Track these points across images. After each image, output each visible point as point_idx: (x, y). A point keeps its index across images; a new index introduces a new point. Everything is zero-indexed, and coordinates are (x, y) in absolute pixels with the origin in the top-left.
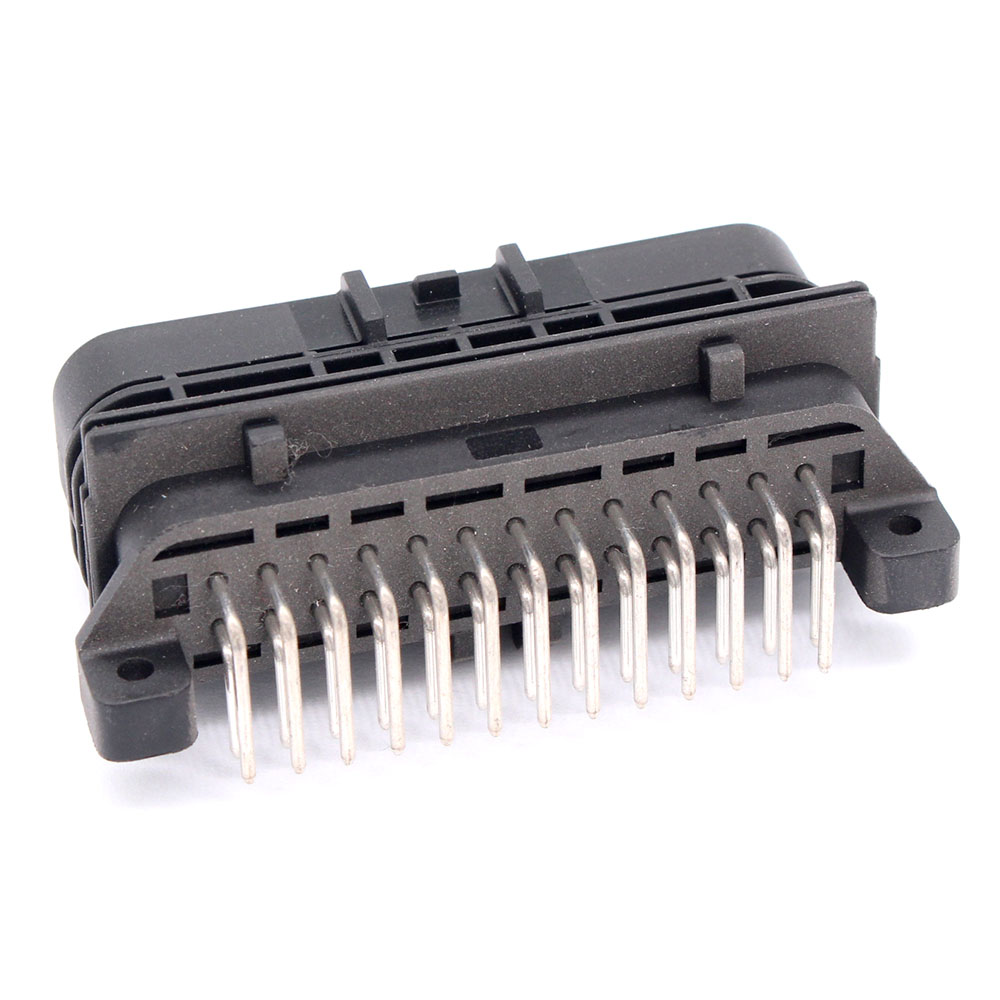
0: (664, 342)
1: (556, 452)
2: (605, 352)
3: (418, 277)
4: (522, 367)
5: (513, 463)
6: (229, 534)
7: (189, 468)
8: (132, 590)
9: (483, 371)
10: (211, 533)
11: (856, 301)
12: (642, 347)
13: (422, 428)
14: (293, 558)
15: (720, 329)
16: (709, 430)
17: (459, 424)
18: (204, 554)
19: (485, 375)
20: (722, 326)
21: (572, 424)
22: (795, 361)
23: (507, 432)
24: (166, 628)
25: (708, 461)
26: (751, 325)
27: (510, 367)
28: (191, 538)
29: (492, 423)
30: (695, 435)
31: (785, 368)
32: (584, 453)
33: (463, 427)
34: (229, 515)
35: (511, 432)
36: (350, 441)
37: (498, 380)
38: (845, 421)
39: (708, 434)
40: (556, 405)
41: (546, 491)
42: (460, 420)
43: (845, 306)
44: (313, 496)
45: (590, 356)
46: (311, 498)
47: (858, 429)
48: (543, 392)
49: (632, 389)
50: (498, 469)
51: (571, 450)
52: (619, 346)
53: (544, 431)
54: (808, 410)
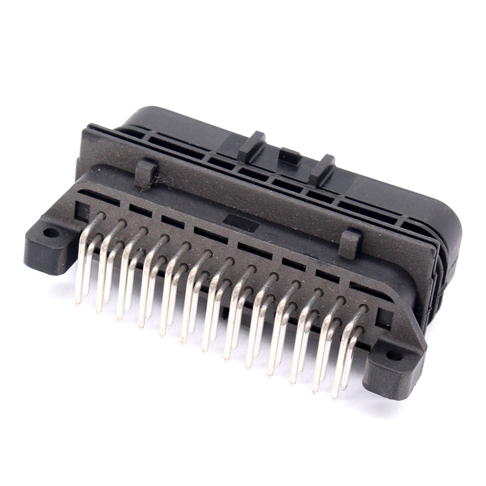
0: (332, 218)
1: (254, 237)
2: (304, 209)
3: (283, 148)
4: (267, 196)
5: (234, 231)
6: (109, 197)
7: (118, 165)
8: (67, 200)
9: (250, 189)
10: (103, 193)
11: (425, 246)
12: (322, 216)
13: (218, 201)
14: (134, 223)
15: (359, 226)
16: (324, 264)
17: (235, 207)
18: (99, 201)
19: (250, 191)
20: (361, 225)
21: (275, 232)
22: (390, 260)
23: (249, 221)
24: (78, 225)
25: (320, 278)
26: (373, 232)
27: (262, 194)
28: (94, 191)
29: (248, 215)
30: (317, 263)
31: (384, 260)
32: (266, 244)
33: (235, 209)
34: (111, 189)
35: (250, 221)
36: (187, 190)
37: (255, 196)
38: (387, 294)
39: (323, 265)
40: (278, 222)
41: (247, 252)
42: (236, 206)
43: (418, 246)
44: (148, 200)
45: (297, 207)
46: (147, 200)
47: (392, 301)
48: (274, 213)
49: (313, 233)
50: (227, 231)
51: (262, 240)
52: (311, 209)
53: (262, 228)
54: (370, 279)
